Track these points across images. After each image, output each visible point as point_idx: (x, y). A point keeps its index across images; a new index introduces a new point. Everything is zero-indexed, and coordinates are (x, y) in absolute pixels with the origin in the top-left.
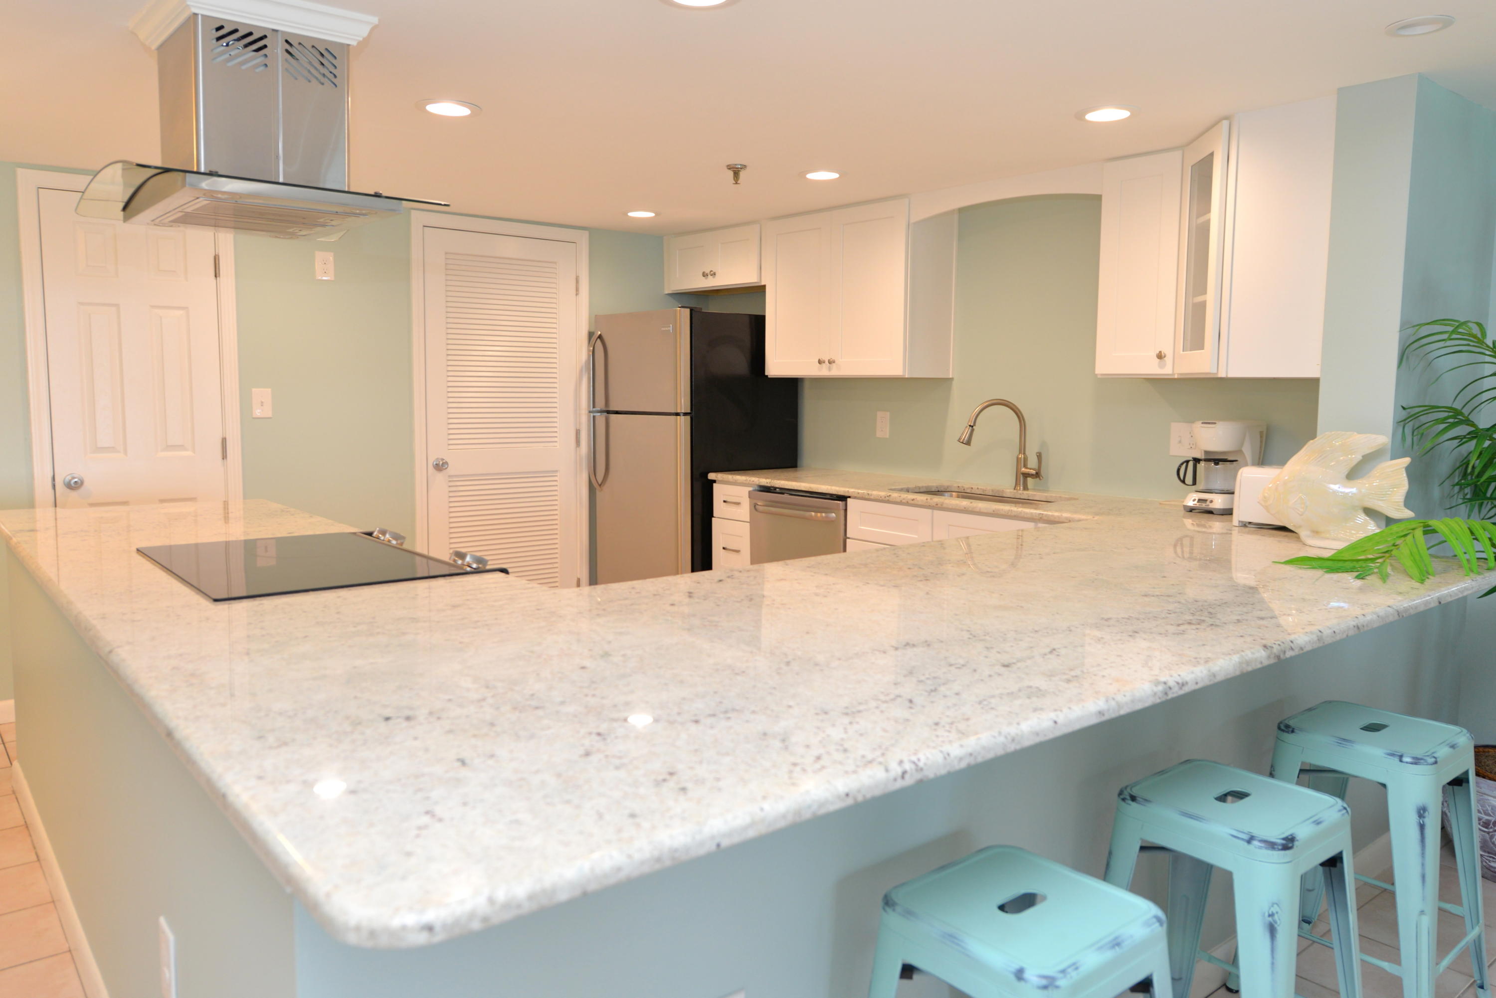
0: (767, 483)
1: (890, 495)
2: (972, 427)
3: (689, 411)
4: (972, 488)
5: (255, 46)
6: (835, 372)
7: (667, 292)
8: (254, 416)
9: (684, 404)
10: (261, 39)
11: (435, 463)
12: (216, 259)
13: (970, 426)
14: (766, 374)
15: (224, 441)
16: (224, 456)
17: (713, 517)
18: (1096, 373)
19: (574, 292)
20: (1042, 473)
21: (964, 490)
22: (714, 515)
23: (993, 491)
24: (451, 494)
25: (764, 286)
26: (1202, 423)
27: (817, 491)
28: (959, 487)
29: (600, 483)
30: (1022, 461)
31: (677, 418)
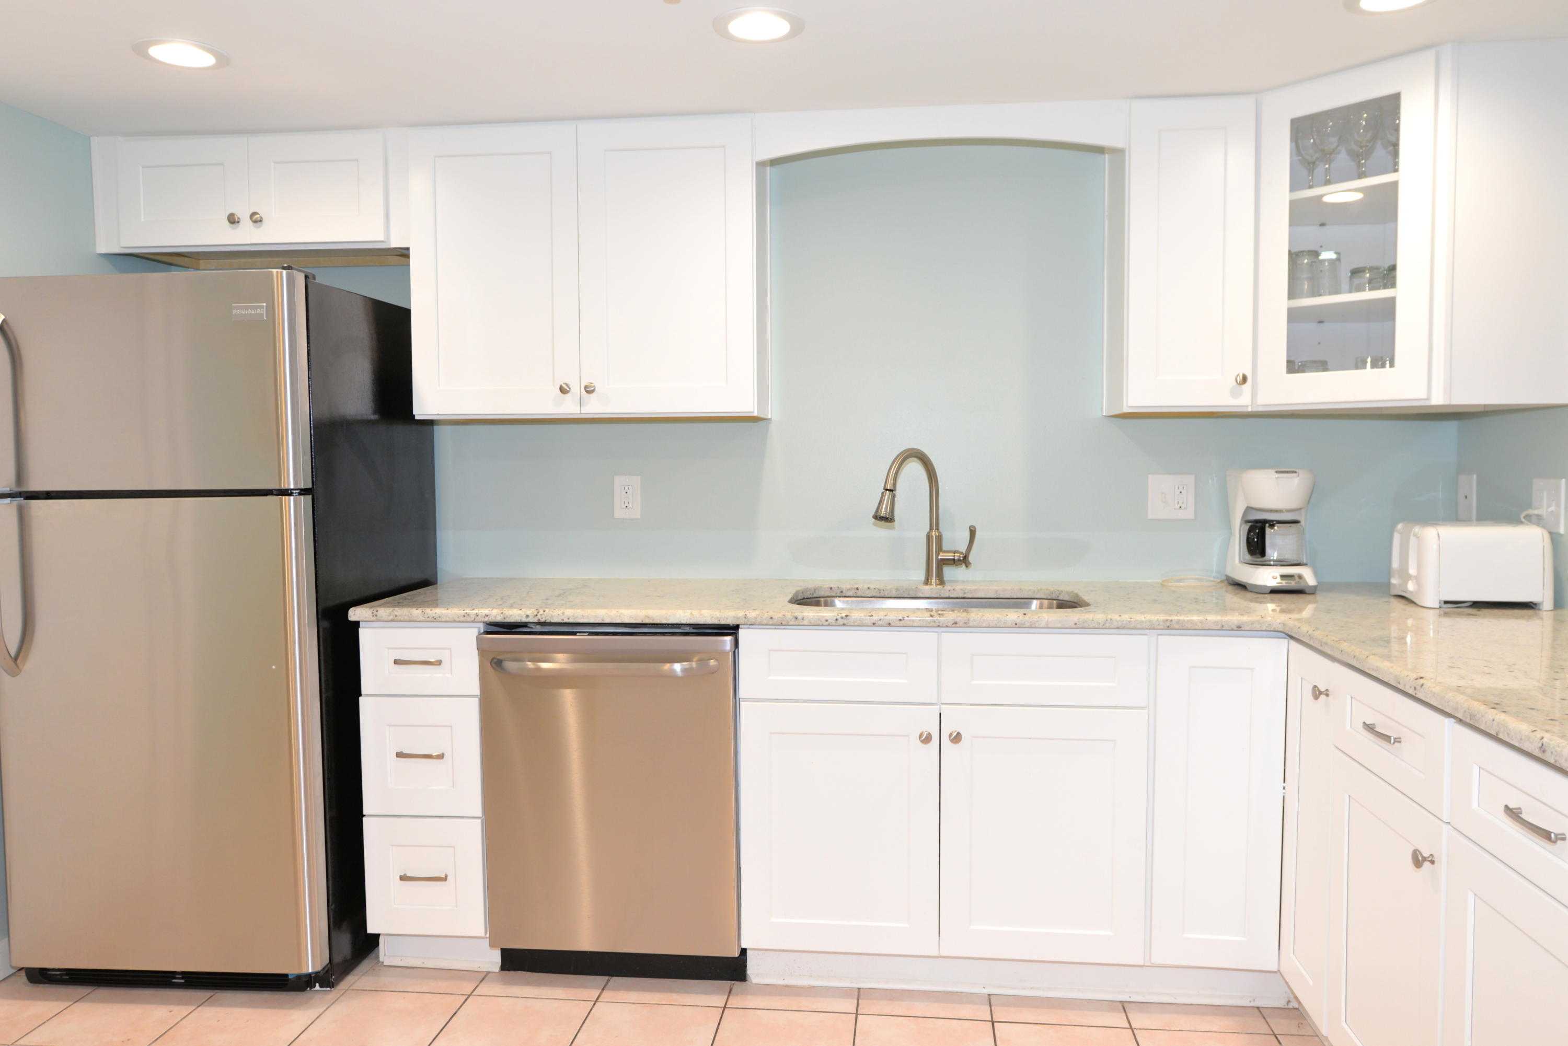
0: (527, 616)
1: (847, 616)
2: (891, 491)
4: (857, 589)
6: (594, 407)
7: (103, 253)
9: (298, 472)
13: (889, 489)
14: (418, 415)
17: (361, 695)
20: (971, 558)
22: (363, 692)
26: (1276, 472)
29: (14, 655)
30: (934, 541)
31: (281, 501)
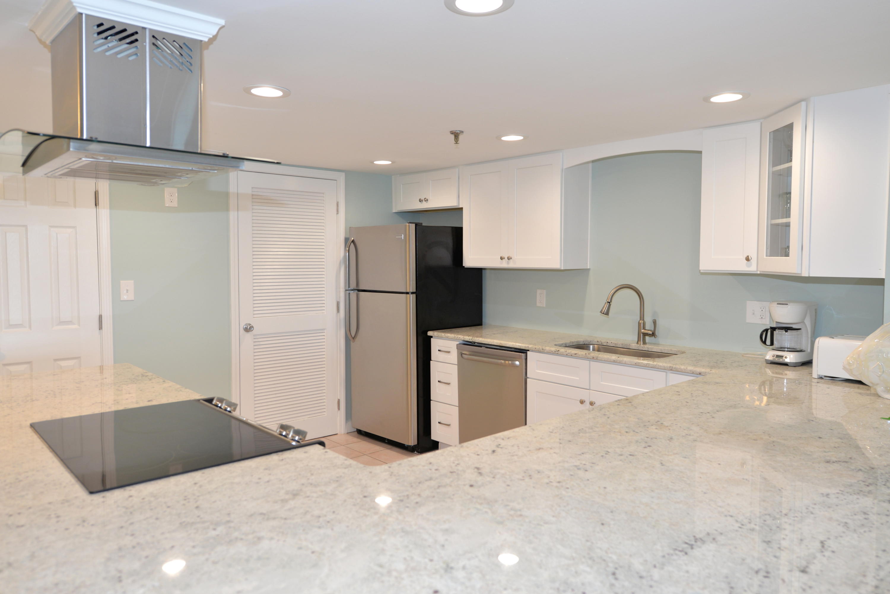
0: (470, 339)
1: (558, 350)
2: (610, 303)
3: (415, 291)
4: (607, 342)
5: (128, 40)
6: (512, 265)
7: (394, 211)
8: (122, 299)
9: (412, 287)
10: (132, 35)
11: (244, 327)
12: (96, 194)
13: (608, 302)
14: (463, 265)
15: (100, 317)
16: (101, 328)
17: (431, 360)
18: (700, 269)
19: (336, 212)
20: (656, 333)
21: (602, 343)
22: (432, 359)
23: (622, 344)
24: (256, 347)
25: (462, 208)
26: (778, 304)
27: (505, 346)
28: (598, 341)
29: (353, 337)
30: (642, 325)
31: (407, 296)
